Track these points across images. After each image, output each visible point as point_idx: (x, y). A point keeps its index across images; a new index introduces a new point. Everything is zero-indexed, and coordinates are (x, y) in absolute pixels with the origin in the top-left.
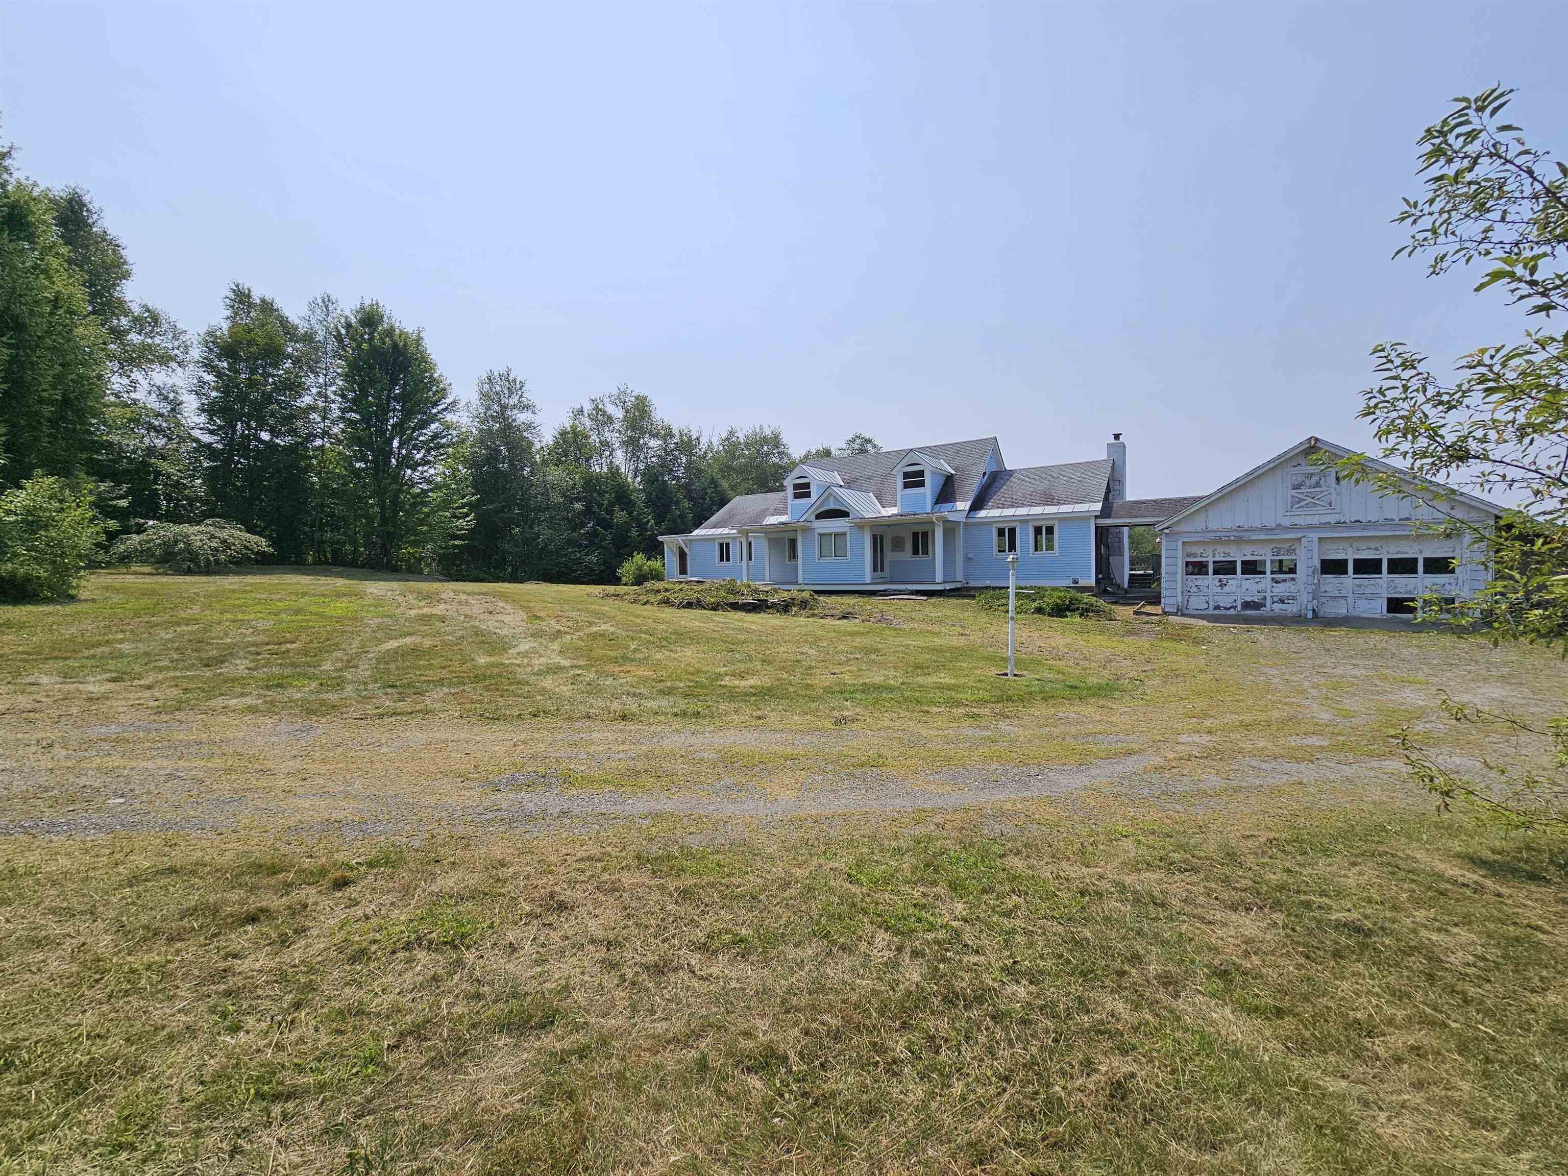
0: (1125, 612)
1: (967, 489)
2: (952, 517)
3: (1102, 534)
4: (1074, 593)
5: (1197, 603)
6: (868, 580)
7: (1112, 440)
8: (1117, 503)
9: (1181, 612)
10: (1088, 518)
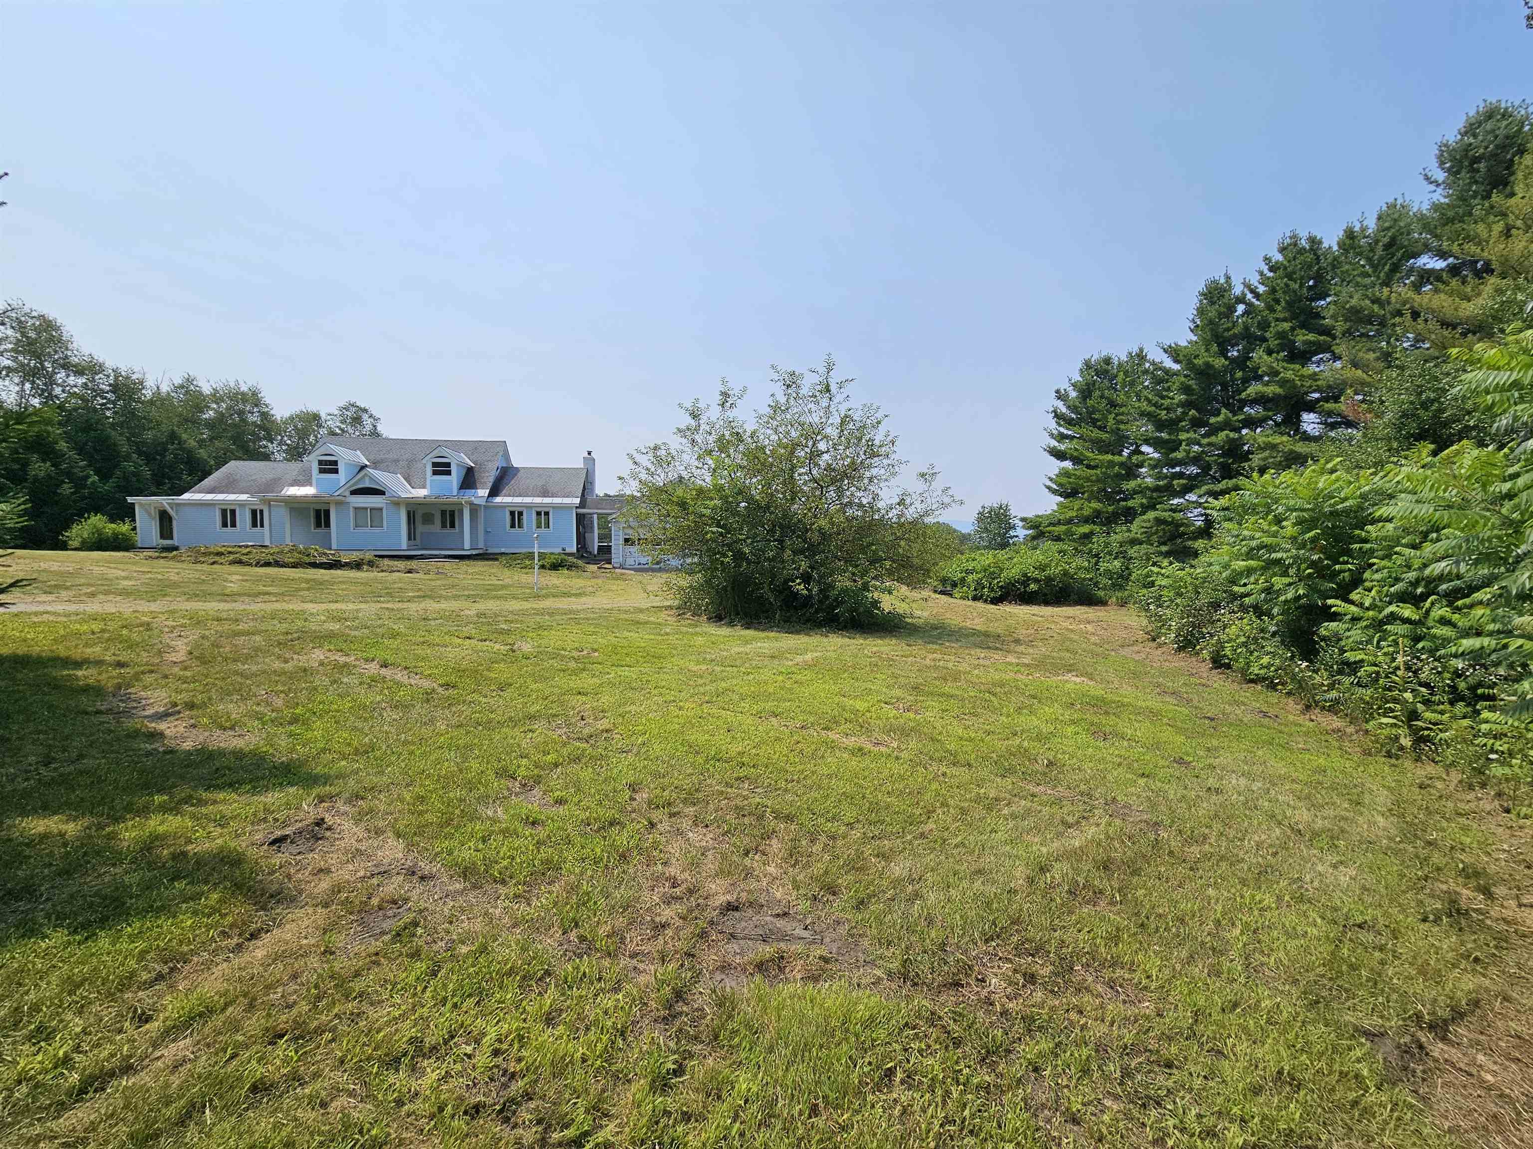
0: (593, 568)
1: (485, 479)
2: (476, 501)
3: (580, 518)
4: (563, 556)
5: (630, 561)
6: (404, 547)
7: (586, 455)
8: (589, 498)
9: (622, 567)
10: (571, 508)
